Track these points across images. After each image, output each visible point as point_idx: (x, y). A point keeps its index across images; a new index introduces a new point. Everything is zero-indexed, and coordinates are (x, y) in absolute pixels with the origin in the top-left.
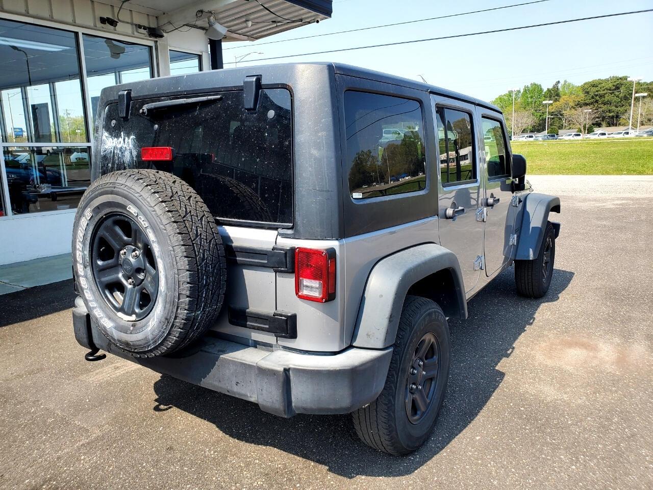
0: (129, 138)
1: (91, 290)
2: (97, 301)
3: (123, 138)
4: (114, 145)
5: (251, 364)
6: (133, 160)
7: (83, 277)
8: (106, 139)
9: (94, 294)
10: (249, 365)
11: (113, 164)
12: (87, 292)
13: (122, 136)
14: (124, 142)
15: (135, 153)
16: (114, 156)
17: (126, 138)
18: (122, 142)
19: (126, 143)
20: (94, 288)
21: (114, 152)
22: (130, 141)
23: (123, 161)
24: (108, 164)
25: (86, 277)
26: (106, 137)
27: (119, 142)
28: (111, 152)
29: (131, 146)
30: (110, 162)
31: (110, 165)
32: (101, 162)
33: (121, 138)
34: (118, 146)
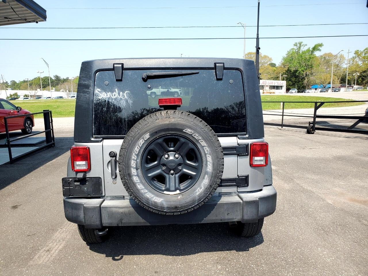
0: (123, 93)
1: (141, 182)
2: (146, 188)
3: (117, 93)
4: (109, 96)
5: (237, 202)
6: (130, 106)
7: (135, 176)
8: (99, 93)
9: (143, 185)
10: (236, 203)
11: (108, 108)
12: (139, 185)
14: (119, 95)
15: (130, 102)
16: (109, 103)
17: (121, 93)
18: (117, 95)
19: (121, 95)
20: (144, 181)
21: (108, 101)
22: (125, 94)
23: (119, 106)
24: (102, 109)
25: (138, 175)
26: (99, 91)
27: (113, 95)
28: (105, 101)
29: (126, 97)
30: (104, 107)
31: (105, 109)
32: (94, 107)
33: (116, 92)
34: (112, 97)
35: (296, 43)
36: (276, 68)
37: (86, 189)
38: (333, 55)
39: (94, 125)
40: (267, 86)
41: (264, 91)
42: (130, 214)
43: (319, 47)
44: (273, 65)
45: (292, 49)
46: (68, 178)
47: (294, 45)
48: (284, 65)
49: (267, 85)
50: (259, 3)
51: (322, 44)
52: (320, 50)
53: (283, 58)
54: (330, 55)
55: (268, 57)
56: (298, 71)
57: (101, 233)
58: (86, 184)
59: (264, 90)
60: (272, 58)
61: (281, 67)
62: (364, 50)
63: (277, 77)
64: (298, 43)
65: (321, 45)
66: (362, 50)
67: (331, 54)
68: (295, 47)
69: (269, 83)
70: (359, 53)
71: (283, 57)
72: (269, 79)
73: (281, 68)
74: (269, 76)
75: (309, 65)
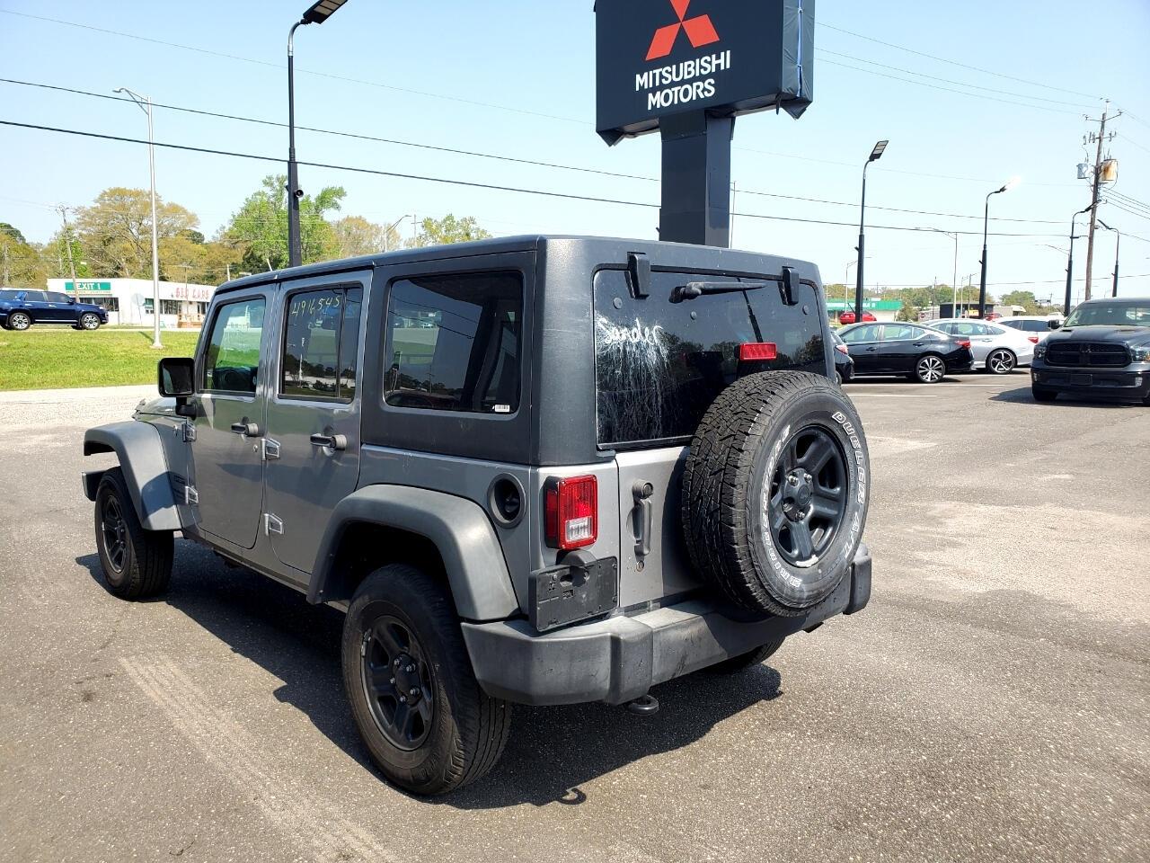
0: (651, 329)
3: (639, 329)
4: (624, 338)
6: (663, 363)
8: (604, 329)
11: (625, 369)
13: (638, 325)
14: (644, 335)
15: (664, 352)
16: (625, 356)
17: (647, 329)
18: (639, 334)
19: (647, 336)
21: (625, 351)
22: (654, 333)
23: (645, 364)
24: (614, 371)
26: (604, 324)
27: (633, 335)
28: (619, 350)
29: (656, 341)
30: (617, 368)
31: (619, 372)
32: (598, 367)
33: (637, 327)
34: (631, 340)
35: (270, 178)
36: (207, 246)
37: (584, 596)
38: (368, 225)
39: (599, 416)
40: (191, 303)
41: (183, 320)
42: (700, 639)
43: (335, 198)
44: (197, 238)
45: (259, 194)
46: (549, 572)
47: (265, 183)
48: (233, 240)
49: (191, 299)
50: (290, 59)
51: (341, 189)
52: (338, 207)
53: (232, 218)
54: (360, 222)
55: (185, 212)
56: (281, 261)
57: (647, 709)
58: (584, 582)
59: (183, 316)
60: (198, 216)
61: (224, 247)
62: (445, 221)
63: (210, 274)
64: (275, 177)
65: (340, 193)
66: (440, 220)
67: (364, 221)
68: (268, 190)
69: (196, 294)
70: (434, 227)
71: (234, 216)
72: (191, 280)
73: (221, 249)
74: (191, 272)
75: (312, 248)
